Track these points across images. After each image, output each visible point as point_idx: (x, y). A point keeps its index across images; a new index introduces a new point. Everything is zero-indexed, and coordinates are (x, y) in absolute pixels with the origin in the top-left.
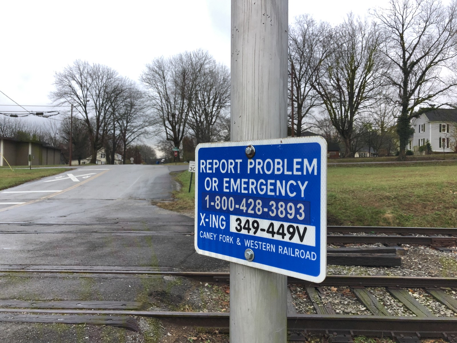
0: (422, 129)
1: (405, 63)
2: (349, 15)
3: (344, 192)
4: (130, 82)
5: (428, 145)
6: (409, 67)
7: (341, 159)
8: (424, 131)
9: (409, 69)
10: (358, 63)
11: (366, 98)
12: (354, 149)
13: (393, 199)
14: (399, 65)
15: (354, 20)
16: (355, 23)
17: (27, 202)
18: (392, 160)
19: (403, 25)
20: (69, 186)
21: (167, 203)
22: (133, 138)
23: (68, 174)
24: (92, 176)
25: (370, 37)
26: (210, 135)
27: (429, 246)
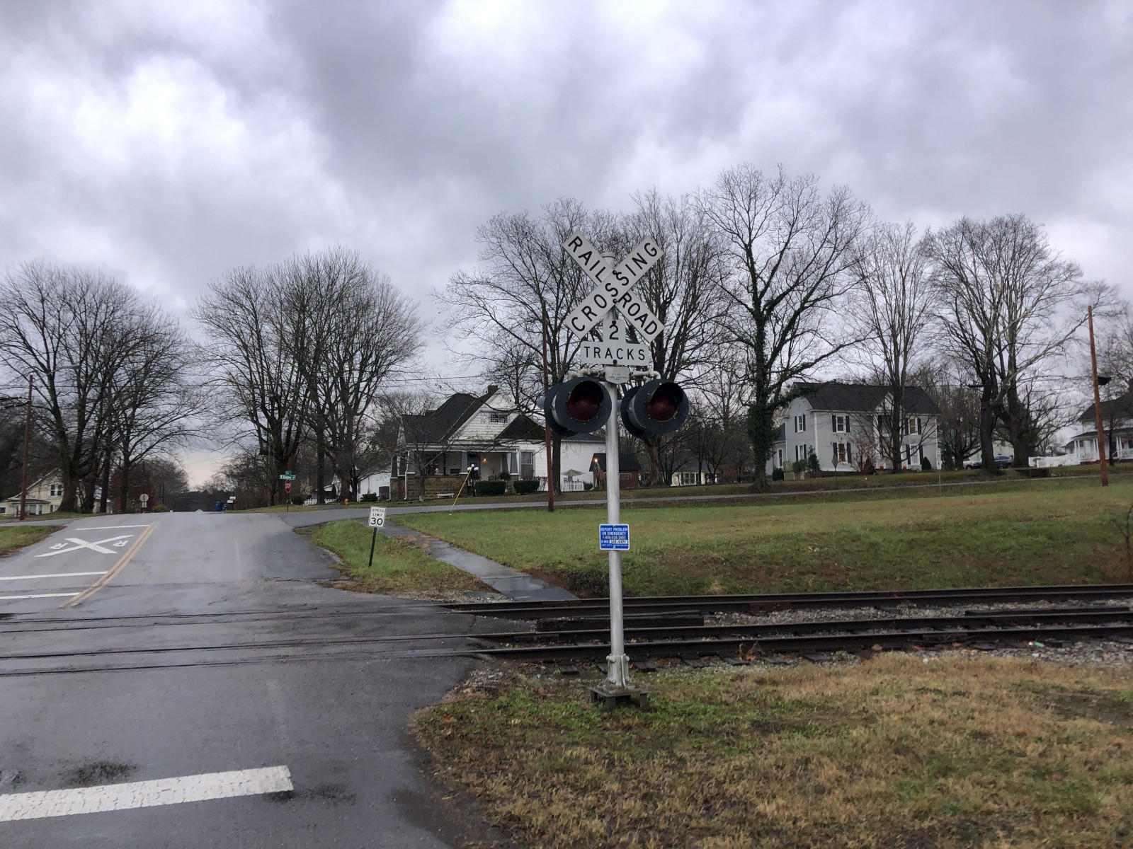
0: (801, 425)
1: (757, 301)
2: (651, 198)
3: (647, 552)
4: (163, 320)
5: (813, 457)
6: (764, 309)
7: (643, 491)
8: (804, 430)
9: (765, 313)
10: (671, 294)
11: (688, 363)
12: (669, 467)
13: (723, 562)
14: (746, 306)
15: (661, 208)
16: (663, 214)
17: (83, 593)
18: (742, 491)
19: (749, 229)
20: (108, 561)
21: (349, 583)
22: (148, 444)
23: (70, 540)
24: (131, 541)
25: (693, 241)
26: (354, 438)
27: (746, 613)
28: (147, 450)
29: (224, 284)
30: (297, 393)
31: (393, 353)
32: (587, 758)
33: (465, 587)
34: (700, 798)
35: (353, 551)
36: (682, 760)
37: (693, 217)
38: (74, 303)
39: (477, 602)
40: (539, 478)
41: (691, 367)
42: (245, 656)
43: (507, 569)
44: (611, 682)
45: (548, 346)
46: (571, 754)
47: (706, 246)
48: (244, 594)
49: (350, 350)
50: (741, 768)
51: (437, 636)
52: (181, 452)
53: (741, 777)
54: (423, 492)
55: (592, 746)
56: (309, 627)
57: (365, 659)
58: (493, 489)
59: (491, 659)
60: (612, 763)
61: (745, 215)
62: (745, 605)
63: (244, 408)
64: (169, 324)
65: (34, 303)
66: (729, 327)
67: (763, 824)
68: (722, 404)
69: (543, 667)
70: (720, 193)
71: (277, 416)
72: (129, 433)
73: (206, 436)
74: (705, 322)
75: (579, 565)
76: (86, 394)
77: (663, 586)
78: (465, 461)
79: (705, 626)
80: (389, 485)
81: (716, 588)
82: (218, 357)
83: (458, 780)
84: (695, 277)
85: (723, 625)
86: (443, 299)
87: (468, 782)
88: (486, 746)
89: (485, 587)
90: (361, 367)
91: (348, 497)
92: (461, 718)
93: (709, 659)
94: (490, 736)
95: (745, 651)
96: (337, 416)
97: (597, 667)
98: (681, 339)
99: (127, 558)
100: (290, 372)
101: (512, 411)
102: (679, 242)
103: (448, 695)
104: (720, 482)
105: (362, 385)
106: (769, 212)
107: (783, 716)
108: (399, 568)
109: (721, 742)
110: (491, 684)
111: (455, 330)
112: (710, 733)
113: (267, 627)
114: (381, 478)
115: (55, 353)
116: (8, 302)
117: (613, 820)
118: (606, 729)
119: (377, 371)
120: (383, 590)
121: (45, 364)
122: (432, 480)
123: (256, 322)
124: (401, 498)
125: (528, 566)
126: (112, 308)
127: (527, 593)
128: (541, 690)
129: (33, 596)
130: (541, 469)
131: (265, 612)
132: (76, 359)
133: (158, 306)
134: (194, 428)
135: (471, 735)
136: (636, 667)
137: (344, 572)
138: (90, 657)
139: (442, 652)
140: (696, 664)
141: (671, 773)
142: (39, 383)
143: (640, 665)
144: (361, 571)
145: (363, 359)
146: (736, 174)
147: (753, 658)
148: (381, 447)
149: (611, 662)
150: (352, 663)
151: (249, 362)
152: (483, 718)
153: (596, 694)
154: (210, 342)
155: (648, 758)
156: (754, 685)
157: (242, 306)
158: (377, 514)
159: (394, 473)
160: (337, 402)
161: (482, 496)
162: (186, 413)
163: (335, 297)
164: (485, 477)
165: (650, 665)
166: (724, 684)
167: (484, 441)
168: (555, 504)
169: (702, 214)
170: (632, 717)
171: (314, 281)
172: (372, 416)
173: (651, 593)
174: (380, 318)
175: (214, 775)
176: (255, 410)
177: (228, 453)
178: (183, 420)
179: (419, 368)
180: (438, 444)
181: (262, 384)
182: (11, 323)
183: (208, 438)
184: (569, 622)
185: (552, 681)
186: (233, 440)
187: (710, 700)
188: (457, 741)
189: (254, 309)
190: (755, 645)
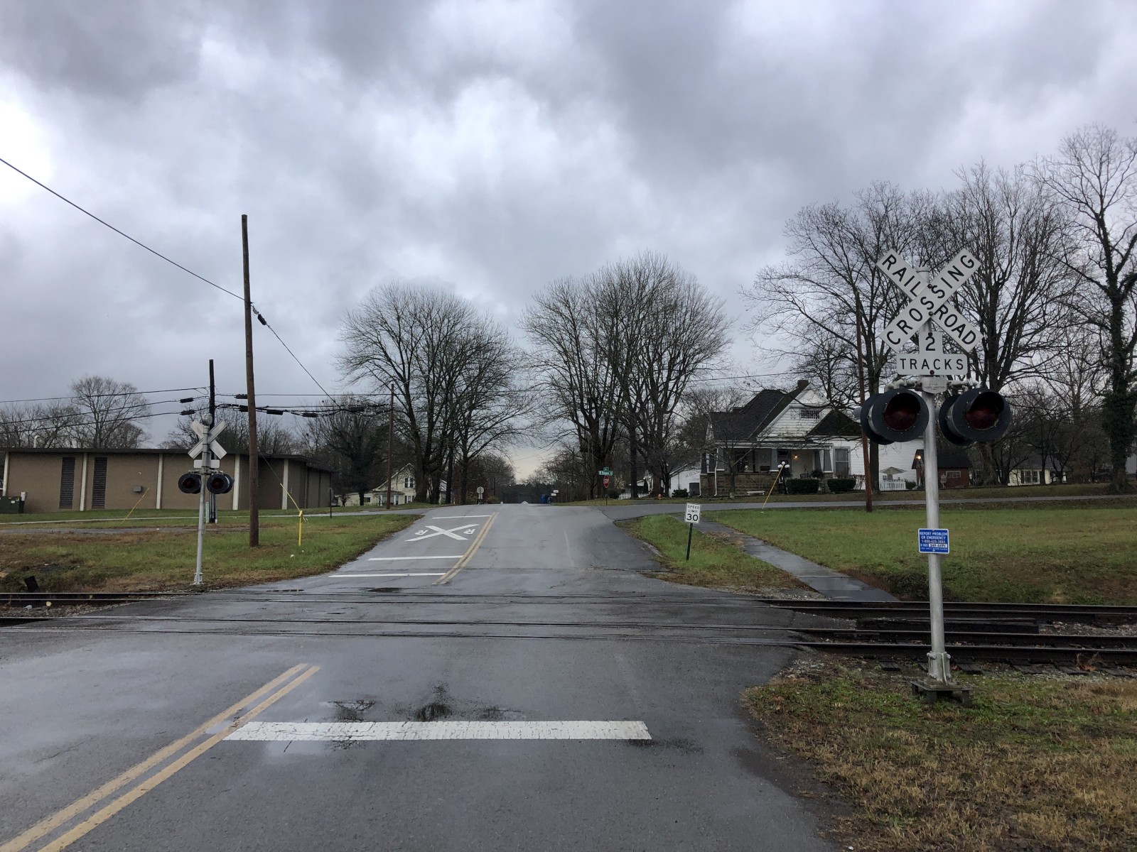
1: (1112, 277)
2: (979, 172)
3: (977, 557)
4: (494, 330)
6: (1122, 285)
7: (974, 490)
9: (1123, 289)
10: (1004, 274)
11: (1026, 349)
12: (1005, 465)
13: (1068, 569)
14: (1098, 283)
15: (990, 181)
16: (992, 186)
17: (448, 573)
18: (1096, 492)
19: (1101, 196)
20: (462, 547)
21: (670, 575)
22: (483, 442)
23: (429, 527)
24: (478, 530)
25: (1030, 214)
26: (664, 435)
27: (1090, 624)
28: (482, 447)
29: (547, 296)
30: (612, 394)
31: (701, 351)
32: (907, 740)
33: (781, 585)
34: (1020, 782)
35: (670, 545)
36: (1003, 751)
37: (1029, 187)
38: (423, 320)
39: (794, 599)
40: (855, 476)
41: (1030, 353)
42: (592, 633)
43: (824, 569)
44: (931, 677)
45: (862, 337)
46: (892, 735)
47: (1046, 219)
48: (579, 580)
49: (659, 350)
50: (1064, 763)
51: (759, 627)
52: (510, 448)
53: (1063, 770)
54: (733, 489)
55: (911, 731)
56: (641, 612)
57: (695, 643)
58: (805, 488)
59: (812, 650)
60: (932, 746)
61: (1095, 180)
62: (1089, 616)
63: (564, 409)
64: (500, 334)
65: (392, 320)
66: (1077, 309)
67: (1079, 808)
68: (1070, 393)
69: (864, 662)
70: (1063, 159)
71: (594, 416)
72: (467, 432)
73: (531, 434)
74: (1047, 303)
75: (900, 567)
76: (433, 399)
77: (996, 593)
78: (775, 457)
79: (1040, 634)
80: (699, 481)
81: (1058, 597)
82: (543, 363)
83: (789, 746)
84: (1034, 253)
85: (1060, 635)
86: (751, 297)
87: (798, 747)
88: (812, 722)
89: (802, 586)
90: (669, 367)
91: (660, 492)
92: (788, 698)
93: (1042, 667)
94: (815, 714)
95: (1084, 661)
96: (648, 413)
97: (919, 666)
98: (1017, 323)
99: (476, 544)
100: (605, 375)
101: (824, 407)
102: (1012, 216)
103: (774, 679)
104: (1069, 481)
105: (671, 384)
106: (1125, 175)
107: (1117, 723)
108: (715, 563)
109: (1046, 740)
110: (814, 672)
111: (762, 327)
112: (1034, 732)
113: (605, 610)
114: (691, 474)
115: (409, 363)
116: (373, 322)
117: (932, 790)
118: (927, 719)
119: (684, 369)
120: (701, 583)
121: (402, 373)
122: (742, 477)
123: (575, 329)
124: (711, 494)
125: (846, 567)
126: (452, 322)
127: (844, 593)
128: (863, 682)
129: (411, 575)
130: (857, 466)
131: (601, 597)
132: (425, 368)
133: (489, 319)
134: (520, 426)
135: (798, 712)
136: (960, 669)
137: (664, 564)
138: (469, 626)
139: (767, 641)
140: (1027, 671)
141: (991, 760)
142: (397, 391)
143: (966, 668)
144: (680, 563)
145: (671, 359)
146: (1082, 136)
147: (1092, 669)
148: (690, 443)
149: (932, 658)
150: (685, 645)
151: (569, 367)
152: (808, 700)
153: (917, 687)
154: (535, 349)
155: (968, 746)
156: (1090, 694)
157: (561, 315)
158: (693, 511)
159: (704, 470)
160: (647, 400)
161: (794, 494)
162: (513, 413)
163: (645, 301)
164: (796, 475)
165: (975, 667)
166: (1056, 691)
167: (794, 437)
168: (874, 503)
169: (1040, 184)
170: (954, 711)
171: (624, 286)
172: (681, 413)
173: (981, 599)
174: (688, 316)
175: (588, 722)
176: (575, 410)
177: (552, 451)
178: (511, 420)
179: (725, 365)
180: (748, 441)
181: (581, 385)
182: (375, 339)
183: (533, 436)
184: (889, 622)
185: (872, 674)
186: (556, 438)
187: (1039, 704)
188: (786, 715)
189: (572, 317)
190: (1095, 655)
